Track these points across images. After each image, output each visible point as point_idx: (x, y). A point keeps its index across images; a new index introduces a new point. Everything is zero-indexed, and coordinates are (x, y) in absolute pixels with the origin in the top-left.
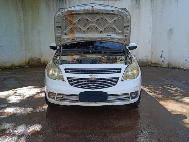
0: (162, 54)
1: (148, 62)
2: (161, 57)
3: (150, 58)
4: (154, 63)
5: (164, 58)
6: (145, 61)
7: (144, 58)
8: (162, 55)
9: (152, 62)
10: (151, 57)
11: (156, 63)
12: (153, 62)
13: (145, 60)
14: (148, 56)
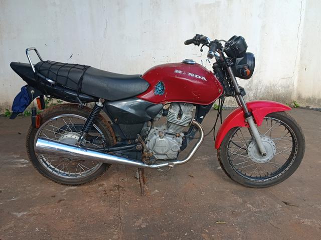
1: (290, 93)
3: (296, 84)
4: (310, 99)
6: (281, 91)
7: (279, 84)
9: (303, 97)
10: (299, 81)
11: (315, 99)
12: (306, 94)
13: (282, 87)
14: (292, 78)
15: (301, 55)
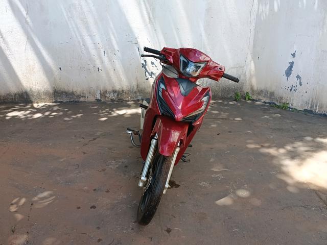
0: (292, 64)
2: (288, 73)
3: (248, 74)
5: (298, 77)
8: (290, 68)
9: (255, 89)
11: (267, 92)
14: (243, 67)
15: (254, 41)
